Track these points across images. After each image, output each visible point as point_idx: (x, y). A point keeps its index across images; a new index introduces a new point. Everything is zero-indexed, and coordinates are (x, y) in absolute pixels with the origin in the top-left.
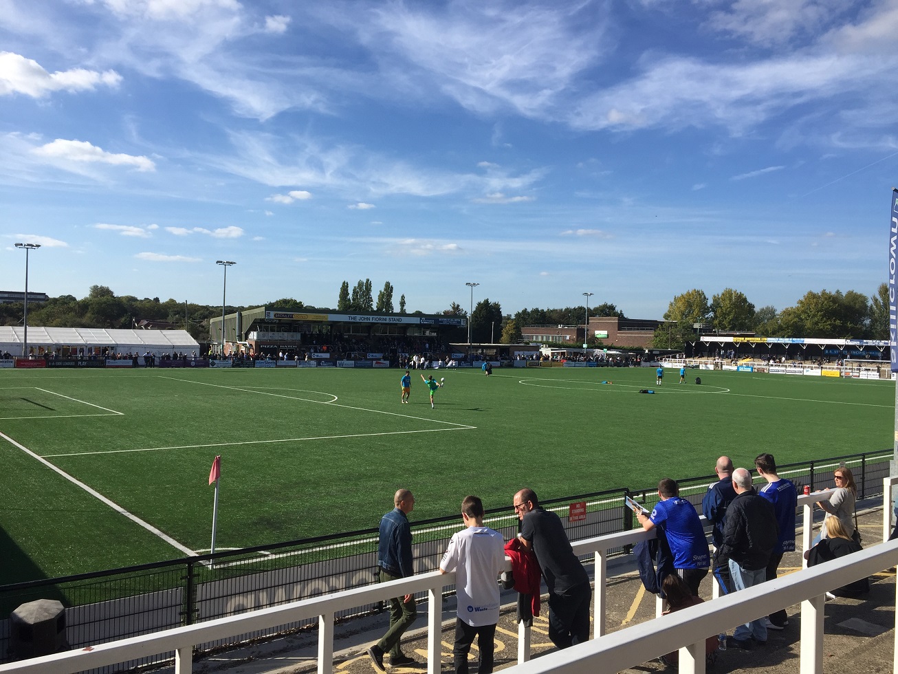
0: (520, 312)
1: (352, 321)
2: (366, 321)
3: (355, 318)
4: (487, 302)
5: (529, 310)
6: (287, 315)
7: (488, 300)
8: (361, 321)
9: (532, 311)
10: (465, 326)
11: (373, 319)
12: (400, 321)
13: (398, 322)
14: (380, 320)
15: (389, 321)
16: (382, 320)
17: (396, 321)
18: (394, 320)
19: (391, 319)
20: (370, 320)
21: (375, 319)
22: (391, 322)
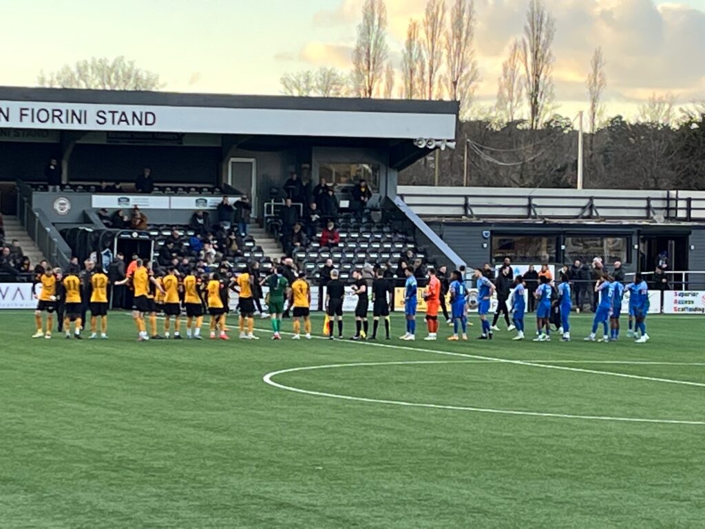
10: (449, 144)
11: (22, 115)
12: (146, 124)
13: (137, 127)
14: (56, 119)
15: (98, 122)
16: (63, 118)
17: (128, 124)
18: (121, 120)
19: (108, 117)
20: (10, 118)
21: (35, 116)
22: (109, 127)
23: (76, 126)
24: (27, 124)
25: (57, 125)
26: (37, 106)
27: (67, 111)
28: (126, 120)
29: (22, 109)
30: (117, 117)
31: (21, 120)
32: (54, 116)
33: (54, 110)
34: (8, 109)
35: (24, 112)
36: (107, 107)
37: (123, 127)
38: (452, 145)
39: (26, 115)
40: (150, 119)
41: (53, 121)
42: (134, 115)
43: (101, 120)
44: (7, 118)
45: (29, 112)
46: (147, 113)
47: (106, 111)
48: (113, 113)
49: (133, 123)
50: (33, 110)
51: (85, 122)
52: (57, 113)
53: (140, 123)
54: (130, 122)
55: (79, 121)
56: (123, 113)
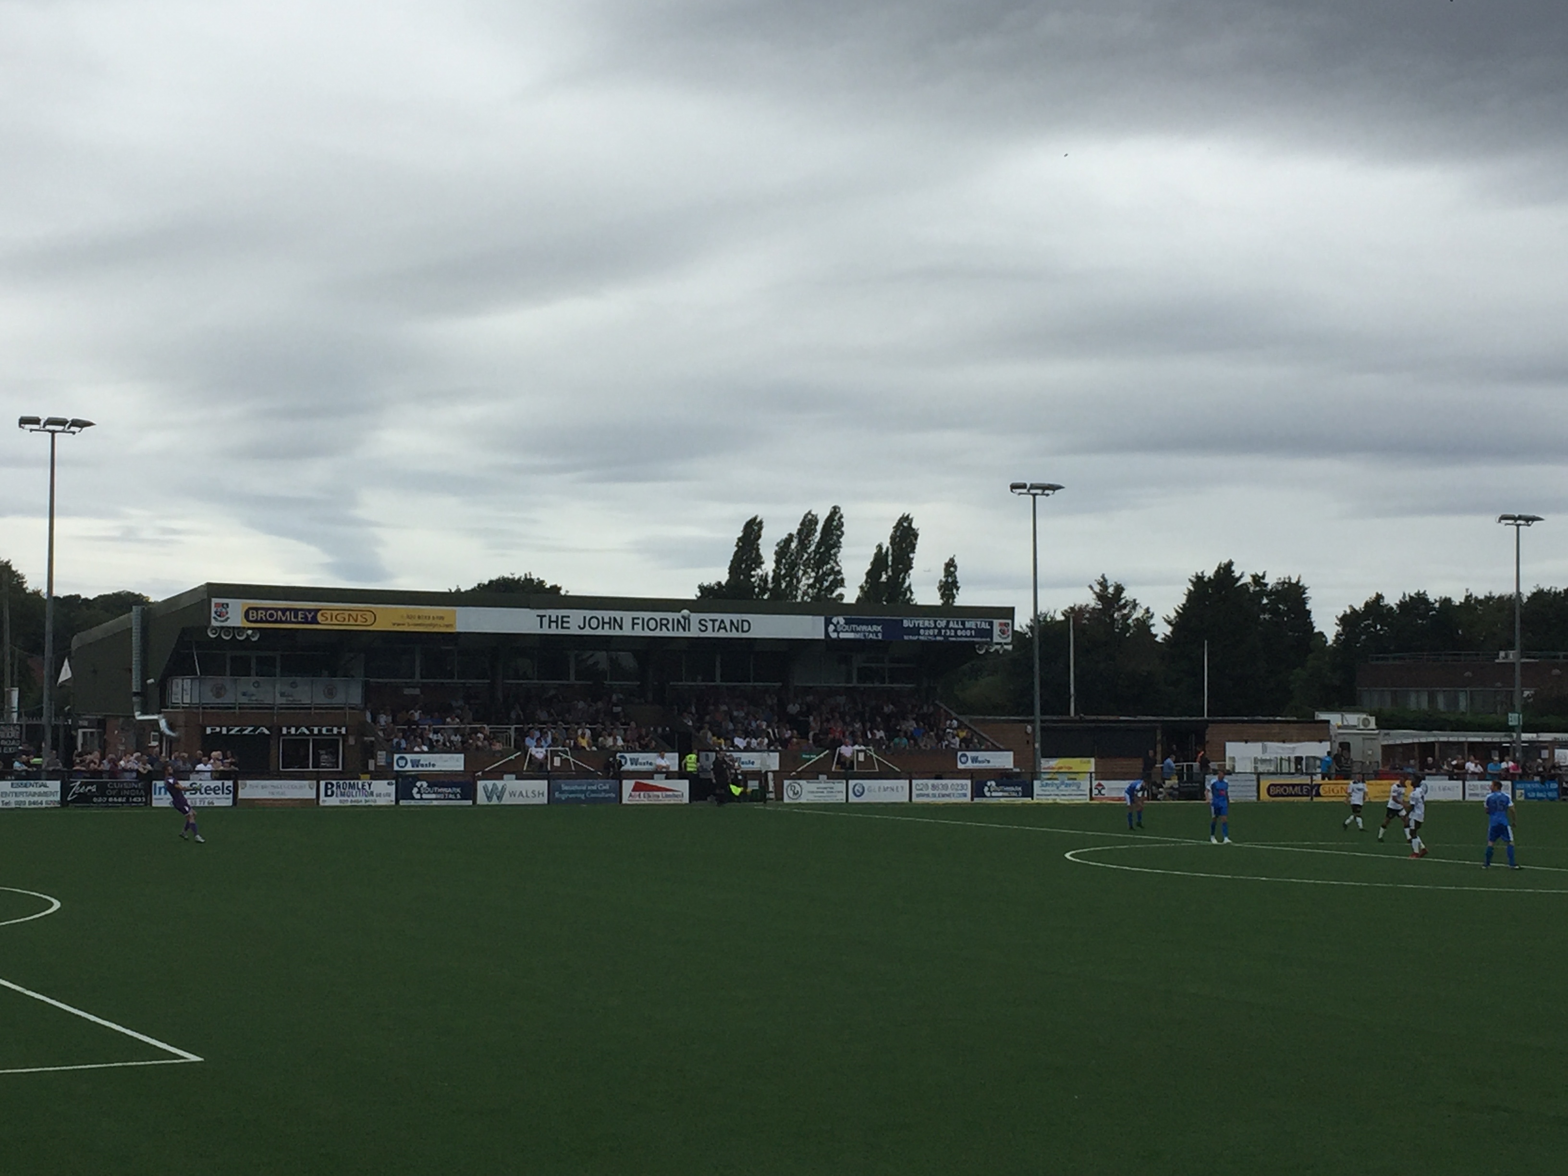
0: (1359, 606)
1: (554, 630)
2: (606, 631)
3: (562, 622)
4: (1226, 571)
5: (1392, 600)
6: (296, 611)
7: (1230, 564)
8: (587, 631)
9: (1402, 605)
10: (1006, 647)
11: (634, 624)
12: (743, 631)
13: (734, 634)
14: (664, 628)
15: (700, 629)
16: (670, 626)
17: (726, 631)
18: (720, 628)
19: (710, 625)
20: (624, 627)
21: (645, 624)
22: (709, 634)
23: (681, 633)
24: (638, 632)
25: (664, 633)
26: (647, 615)
27: (673, 620)
28: (725, 628)
29: (633, 619)
30: (717, 624)
31: (633, 628)
32: (661, 625)
33: (661, 620)
34: (622, 619)
35: (636, 621)
36: (708, 616)
37: (722, 634)
38: (1010, 647)
39: (638, 624)
40: (746, 628)
41: (661, 629)
42: (732, 623)
43: (703, 628)
44: (621, 628)
45: (640, 621)
46: (743, 621)
47: (708, 620)
48: (714, 621)
49: (731, 631)
50: (643, 619)
51: (689, 630)
52: (665, 622)
53: (737, 630)
54: (728, 628)
55: (684, 629)
56: (722, 621)
